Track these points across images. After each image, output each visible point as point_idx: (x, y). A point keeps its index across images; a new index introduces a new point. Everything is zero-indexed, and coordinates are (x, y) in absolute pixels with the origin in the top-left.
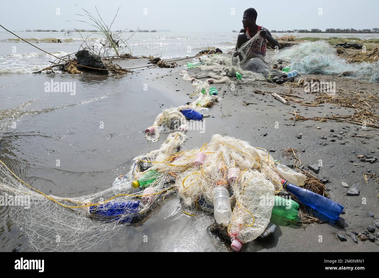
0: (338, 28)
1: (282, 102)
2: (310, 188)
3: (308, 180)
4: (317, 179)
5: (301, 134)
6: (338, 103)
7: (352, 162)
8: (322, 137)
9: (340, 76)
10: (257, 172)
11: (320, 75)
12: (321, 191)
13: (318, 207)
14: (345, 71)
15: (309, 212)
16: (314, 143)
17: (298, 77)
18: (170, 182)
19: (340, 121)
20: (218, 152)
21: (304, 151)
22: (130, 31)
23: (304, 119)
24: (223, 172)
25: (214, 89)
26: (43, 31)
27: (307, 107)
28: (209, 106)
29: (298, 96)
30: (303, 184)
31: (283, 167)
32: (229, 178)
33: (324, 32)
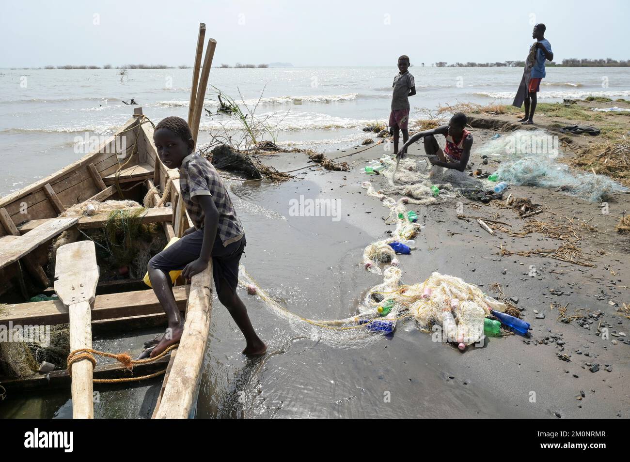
0: (584, 58)
1: (489, 232)
2: (509, 314)
3: (509, 308)
4: (515, 308)
5: (506, 270)
6: (546, 233)
7: (544, 295)
8: (524, 273)
9: (559, 191)
10: (471, 302)
11: (534, 187)
12: (517, 315)
13: (514, 325)
14: (563, 184)
15: (508, 329)
16: (516, 278)
17: (507, 190)
18: (405, 310)
19: (543, 256)
20: (441, 287)
21: (507, 286)
22: (221, 66)
23: (509, 254)
24: (447, 302)
25: (413, 213)
26: (74, 68)
27: (514, 238)
28: (413, 237)
29: (506, 222)
30: (504, 311)
31: (490, 299)
32: (452, 306)
33: (559, 66)
